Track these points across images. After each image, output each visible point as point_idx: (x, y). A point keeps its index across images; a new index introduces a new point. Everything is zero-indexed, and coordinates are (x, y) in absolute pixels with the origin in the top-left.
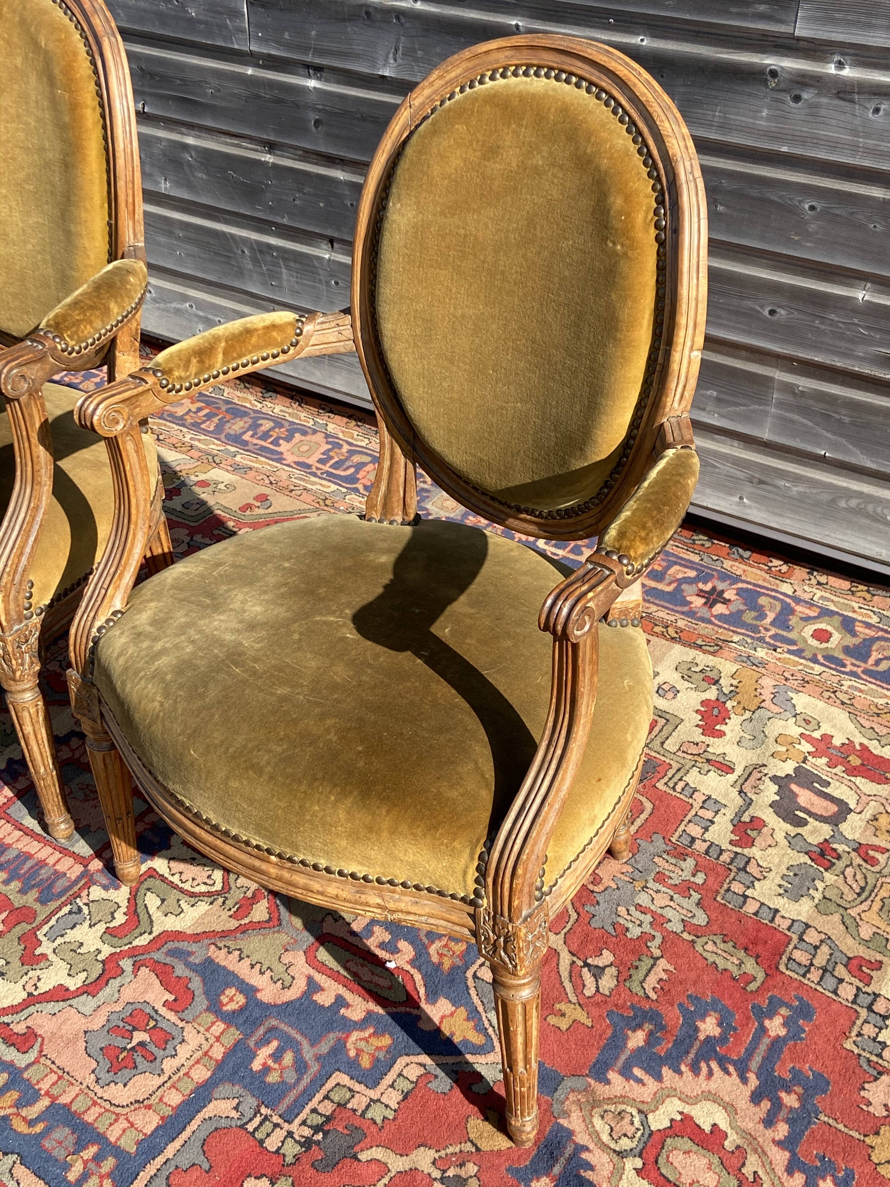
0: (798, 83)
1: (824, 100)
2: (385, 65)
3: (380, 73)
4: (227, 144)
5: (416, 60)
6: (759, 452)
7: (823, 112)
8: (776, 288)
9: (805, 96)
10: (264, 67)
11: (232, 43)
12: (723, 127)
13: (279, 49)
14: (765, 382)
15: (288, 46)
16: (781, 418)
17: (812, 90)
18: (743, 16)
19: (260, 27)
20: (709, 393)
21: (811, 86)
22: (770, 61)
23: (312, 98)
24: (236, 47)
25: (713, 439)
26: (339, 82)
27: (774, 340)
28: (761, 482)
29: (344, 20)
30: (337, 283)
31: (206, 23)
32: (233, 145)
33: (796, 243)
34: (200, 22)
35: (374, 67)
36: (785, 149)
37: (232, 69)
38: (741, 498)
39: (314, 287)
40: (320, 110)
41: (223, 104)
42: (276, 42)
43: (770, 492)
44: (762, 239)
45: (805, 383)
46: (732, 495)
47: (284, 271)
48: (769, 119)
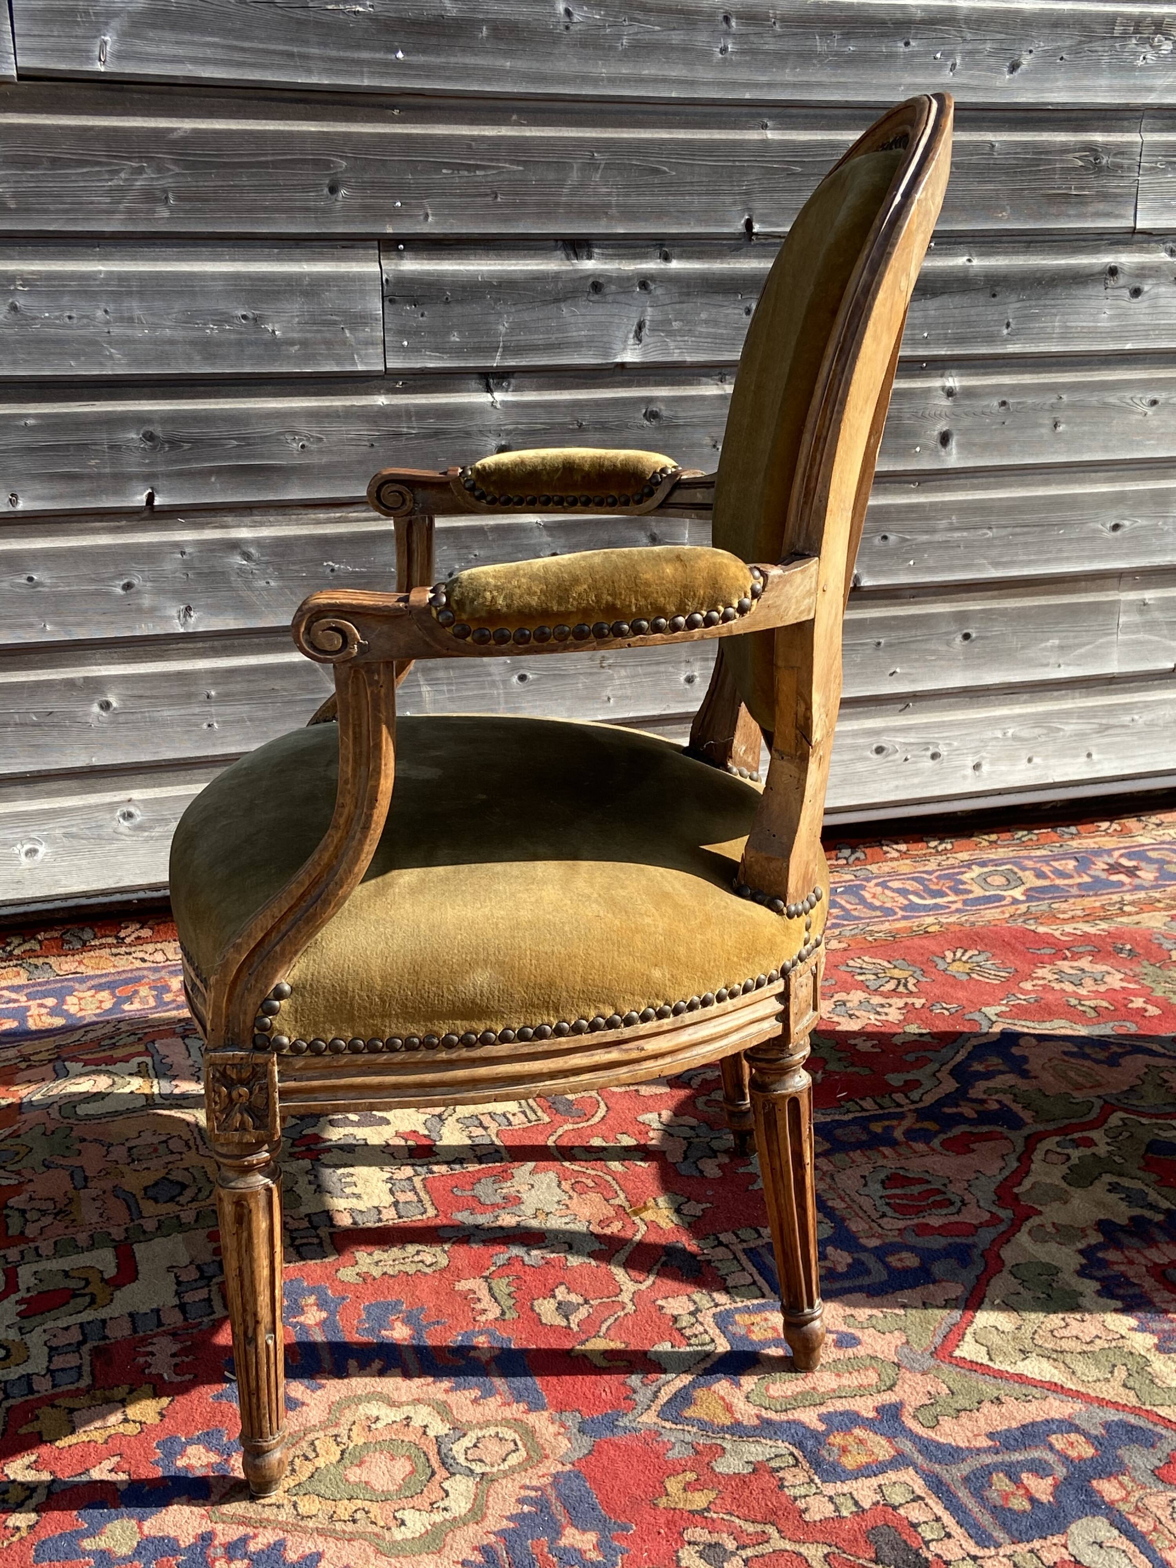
0: (1137, 276)
1: (1162, 289)
2: (624, 349)
3: (618, 360)
4: (318, 522)
5: (671, 333)
6: (1102, 693)
7: (1162, 302)
8: (1120, 498)
9: (1146, 288)
10: (405, 391)
11: (354, 364)
12: (1064, 337)
13: (441, 358)
14: (1111, 609)
15: (457, 351)
16: (1125, 644)
17: (1150, 281)
18: (1081, 216)
19: (403, 332)
20: (1050, 643)
21: (1150, 276)
22: (1107, 259)
23: (493, 419)
24: (360, 368)
25: (1051, 699)
26: (540, 388)
27: (1120, 557)
28: (1108, 727)
29: (557, 300)
30: (522, 678)
31: (304, 343)
32: (329, 521)
33: (1138, 443)
34: (292, 343)
35: (606, 355)
36: (1129, 346)
37: (348, 403)
38: (1089, 755)
39: (483, 697)
40: (509, 433)
41: (324, 460)
42: (436, 349)
43: (1118, 735)
44: (1106, 448)
45: (1150, 595)
46: (1078, 756)
47: (425, 689)
48: (1111, 318)
